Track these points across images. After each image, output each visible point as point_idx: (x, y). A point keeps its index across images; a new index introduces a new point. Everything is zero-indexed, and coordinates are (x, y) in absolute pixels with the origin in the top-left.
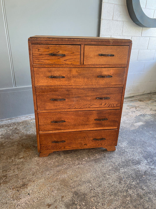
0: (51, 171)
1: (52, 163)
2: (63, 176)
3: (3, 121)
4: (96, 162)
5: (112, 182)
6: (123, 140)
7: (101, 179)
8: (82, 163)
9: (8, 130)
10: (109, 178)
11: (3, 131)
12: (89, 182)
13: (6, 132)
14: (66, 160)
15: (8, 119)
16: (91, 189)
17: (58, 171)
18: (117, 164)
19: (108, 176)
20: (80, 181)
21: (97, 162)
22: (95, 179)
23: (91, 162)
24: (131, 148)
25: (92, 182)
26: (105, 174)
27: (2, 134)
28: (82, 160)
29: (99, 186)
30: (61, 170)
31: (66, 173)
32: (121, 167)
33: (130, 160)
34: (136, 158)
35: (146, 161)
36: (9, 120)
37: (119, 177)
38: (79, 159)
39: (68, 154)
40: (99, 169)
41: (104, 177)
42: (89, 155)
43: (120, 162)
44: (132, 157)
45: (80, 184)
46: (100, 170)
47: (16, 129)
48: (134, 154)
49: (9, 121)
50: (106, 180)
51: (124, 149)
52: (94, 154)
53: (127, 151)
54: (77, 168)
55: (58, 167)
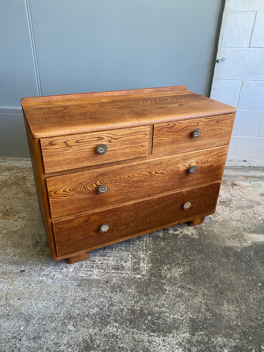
3: (20, 160)
4: (79, 285)
5: (65, 342)
6: (183, 262)
7: (54, 325)
8: (54, 275)
9: (12, 178)
10: (70, 331)
11: (4, 177)
12: (28, 320)
13: (7, 180)
16: (15, 335)
18: (114, 308)
19: (70, 327)
20: (15, 310)
22: (43, 319)
23: (73, 280)
24: (183, 287)
25: (32, 322)
26: (71, 318)
29: (34, 338)
30: (10, 272)
32: (116, 321)
33: (151, 313)
34: (172, 316)
35: (187, 335)
37: (89, 340)
40: (71, 303)
41: (64, 324)
43: (125, 309)
44: (163, 309)
45: (10, 314)
46: (71, 306)
47: (24, 178)
48: (174, 304)
50: (58, 332)
51: (164, 284)
52: (93, 267)
53: (166, 290)
54: (37, 282)
55: (11, 266)
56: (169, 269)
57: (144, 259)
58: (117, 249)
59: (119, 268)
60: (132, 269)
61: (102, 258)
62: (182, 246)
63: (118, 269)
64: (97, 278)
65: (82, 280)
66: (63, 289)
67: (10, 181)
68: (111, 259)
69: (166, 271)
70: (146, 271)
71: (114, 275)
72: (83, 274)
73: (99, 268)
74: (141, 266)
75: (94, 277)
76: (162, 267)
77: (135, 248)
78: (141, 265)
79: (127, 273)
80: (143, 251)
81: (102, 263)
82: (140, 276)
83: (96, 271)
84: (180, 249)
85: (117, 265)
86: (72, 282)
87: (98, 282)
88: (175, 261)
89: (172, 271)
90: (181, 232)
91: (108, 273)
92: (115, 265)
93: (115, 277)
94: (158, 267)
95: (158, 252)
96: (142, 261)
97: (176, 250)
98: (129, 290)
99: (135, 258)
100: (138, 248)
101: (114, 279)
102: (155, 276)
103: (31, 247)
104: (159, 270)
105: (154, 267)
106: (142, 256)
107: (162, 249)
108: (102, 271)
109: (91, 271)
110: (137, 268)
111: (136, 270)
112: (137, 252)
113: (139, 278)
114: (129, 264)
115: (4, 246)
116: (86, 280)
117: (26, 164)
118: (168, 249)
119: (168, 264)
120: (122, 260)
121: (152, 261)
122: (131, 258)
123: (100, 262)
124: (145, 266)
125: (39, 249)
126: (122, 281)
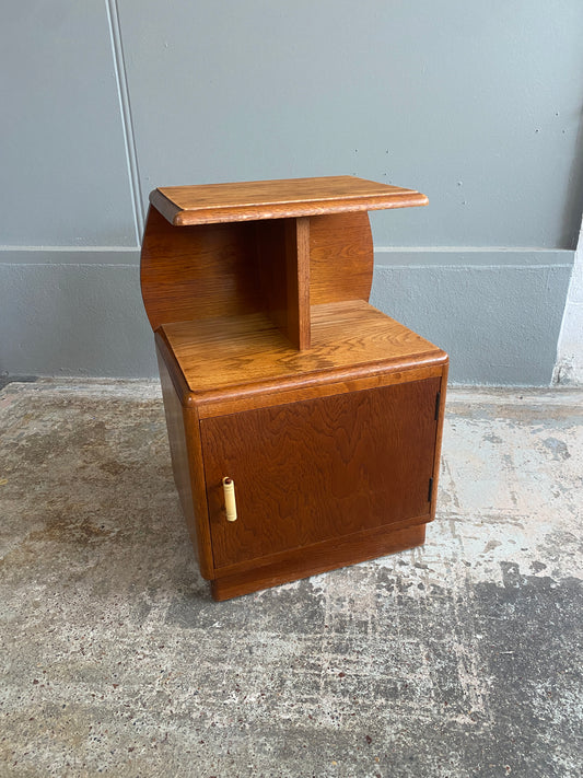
0: (24, 694)
1: (75, 646)
2: (46, 756)
3: (89, 382)
4: (284, 753)
8: (204, 716)
9: (70, 426)
11: (49, 424)
13: (55, 432)
14: (147, 660)
15: (113, 379)
17: (51, 710)
21: (291, 753)
23: (262, 733)
27: (35, 435)
28: (225, 695)
30: (72, 706)
31: (79, 741)
36: (113, 383)
38: (214, 684)
39: (183, 626)
42: (283, 682)
47: (101, 425)
49: (110, 388)
51: (550, 748)
52: (318, 688)
53: (562, 768)
54: (153, 739)
55: (73, 684)
56: (553, 694)
57: (466, 660)
58: (379, 629)
59: (395, 689)
60: (437, 695)
61: (341, 657)
62: (572, 615)
63: (392, 694)
64: (334, 725)
65: (292, 733)
66: (234, 766)
67: (66, 435)
68: (366, 659)
69: (544, 699)
70: (480, 700)
71: (386, 714)
72: (288, 711)
73: (335, 692)
74: (464, 685)
75: (325, 721)
76: (531, 687)
77: (431, 625)
78: (464, 680)
79: (425, 710)
80: (458, 632)
81: (341, 675)
82: (468, 720)
83: (327, 702)
84: (568, 627)
85: (389, 681)
86: (261, 740)
87: (340, 740)
88: (562, 668)
89: (563, 700)
90: (555, 573)
91: (365, 708)
92: (382, 681)
93: (391, 723)
94: (516, 685)
95: (501, 636)
96: (461, 665)
97: (556, 631)
98: (445, 772)
99: (439, 655)
100: (440, 624)
101: (388, 728)
102: (516, 720)
103: (127, 622)
104: (523, 696)
105: (502, 687)
106: (459, 649)
107: (513, 625)
108: (347, 700)
109: (313, 701)
110: (452, 690)
111: (450, 696)
112: (441, 637)
113: (466, 727)
114: (423, 678)
115: (52, 621)
116: (301, 732)
117: (103, 392)
118: (532, 625)
119: (545, 675)
120: (402, 662)
121: (492, 665)
122: (428, 657)
123: (337, 671)
124: (474, 683)
125: (150, 629)
126: (414, 736)
